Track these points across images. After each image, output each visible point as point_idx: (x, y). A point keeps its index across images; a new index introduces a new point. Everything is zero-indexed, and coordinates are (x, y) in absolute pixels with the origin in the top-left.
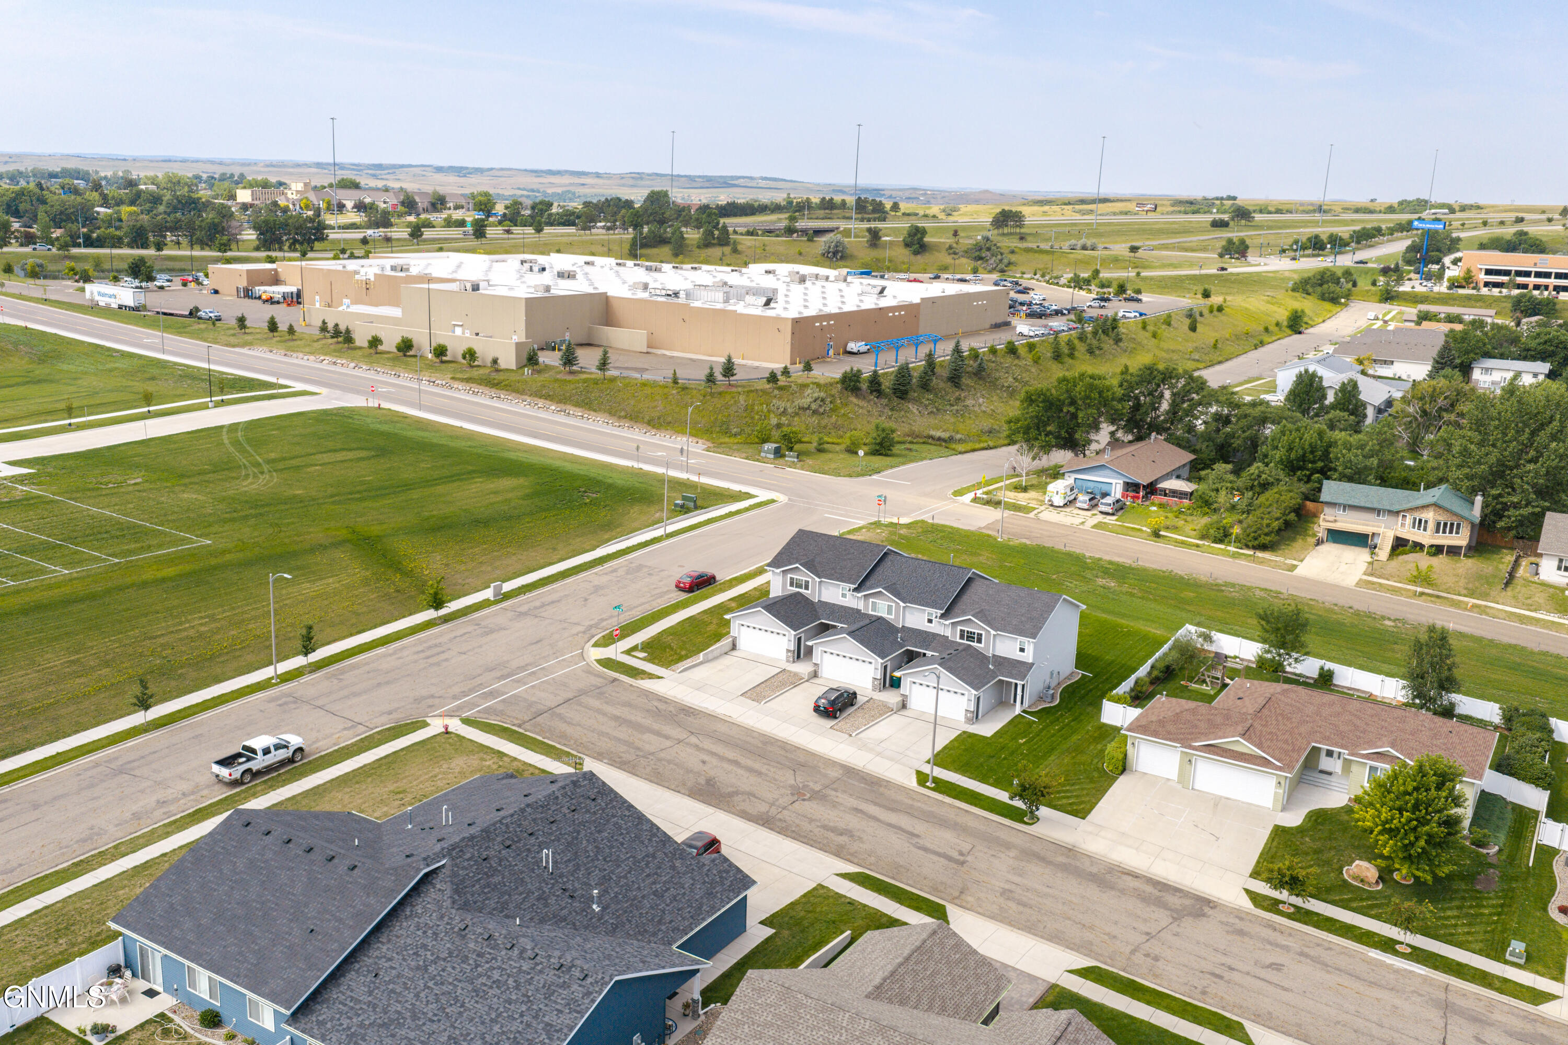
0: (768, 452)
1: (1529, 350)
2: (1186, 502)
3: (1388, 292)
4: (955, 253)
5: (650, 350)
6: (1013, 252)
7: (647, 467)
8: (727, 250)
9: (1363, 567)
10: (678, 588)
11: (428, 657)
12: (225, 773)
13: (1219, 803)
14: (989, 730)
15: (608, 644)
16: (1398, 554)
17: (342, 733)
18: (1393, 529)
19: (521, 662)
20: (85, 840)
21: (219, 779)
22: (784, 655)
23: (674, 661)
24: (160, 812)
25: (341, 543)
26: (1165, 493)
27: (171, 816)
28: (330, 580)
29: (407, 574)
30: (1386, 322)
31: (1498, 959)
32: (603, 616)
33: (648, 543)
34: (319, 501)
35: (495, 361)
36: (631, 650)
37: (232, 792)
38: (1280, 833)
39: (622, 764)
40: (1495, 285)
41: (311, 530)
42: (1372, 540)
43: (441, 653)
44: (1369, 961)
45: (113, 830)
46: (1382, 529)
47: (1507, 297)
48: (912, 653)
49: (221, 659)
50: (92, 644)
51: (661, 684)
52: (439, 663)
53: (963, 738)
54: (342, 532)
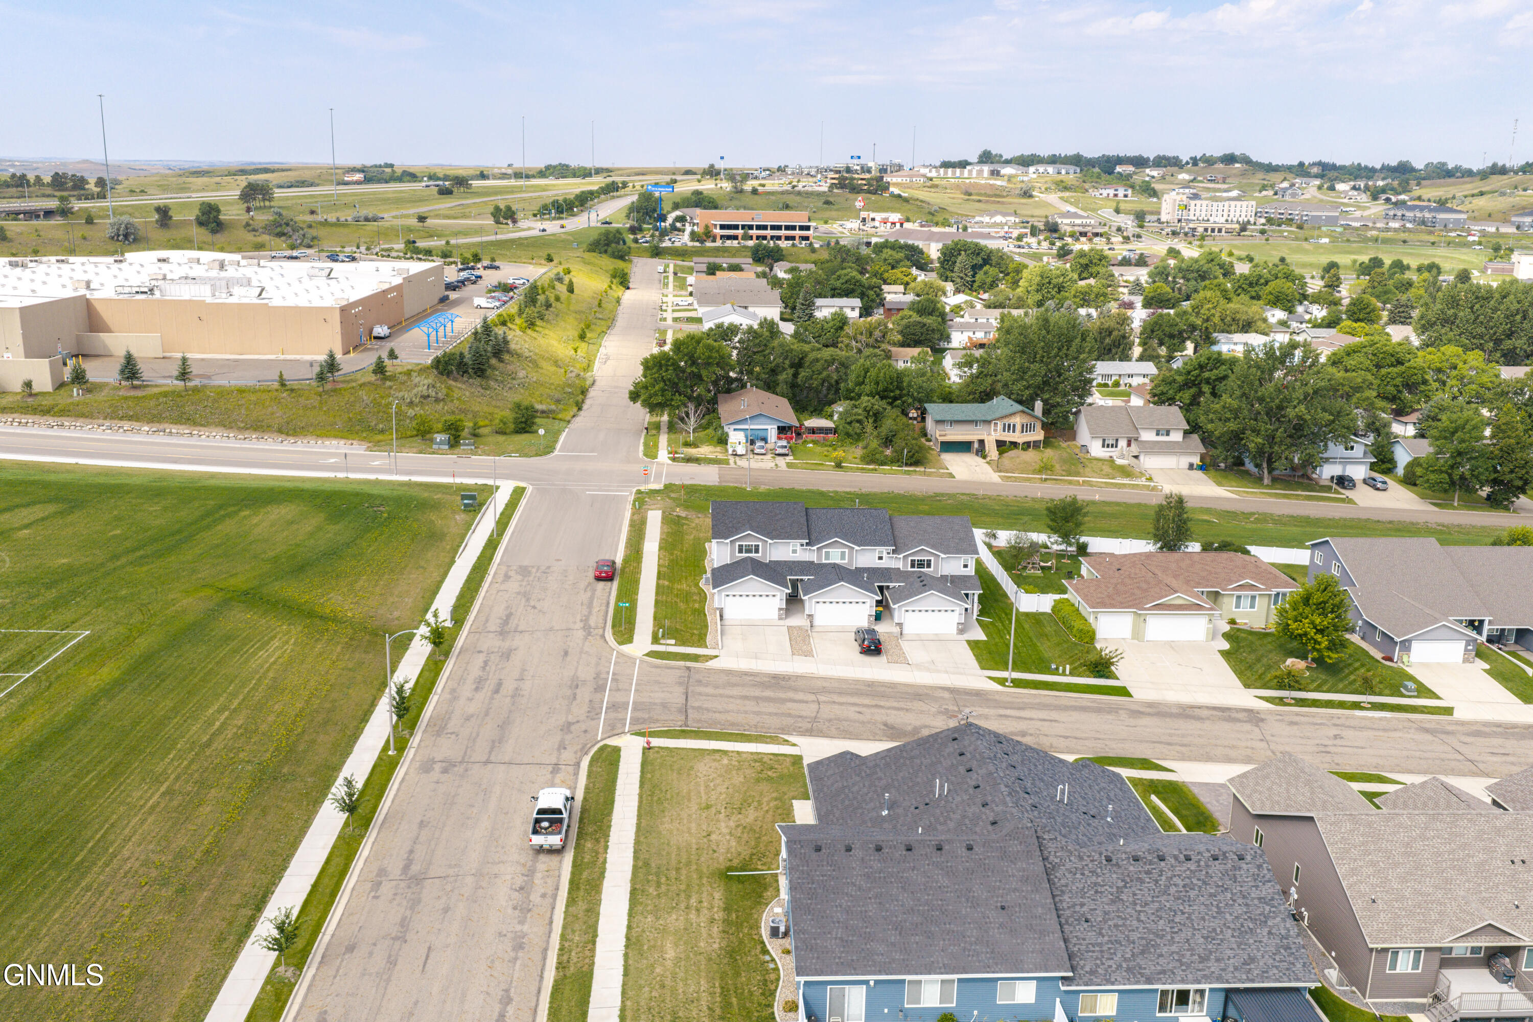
0: (441, 442)
1: (835, 289)
2: (831, 436)
3: (657, 248)
4: (254, 230)
5: (169, 354)
6: (310, 226)
7: (352, 476)
9: (987, 466)
10: (599, 578)
11: (497, 691)
12: (555, 840)
13: (1172, 646)
14: (980, 635)
15: (630, 640)
16: (1001, 453)
17: (559, 777)
18: (991, 435)
19: (586, 673)
20: (519, 947)
21: (540, 850)
22: (775, 614)
23: (701, 641)
24: (535, 898)
25: (226, 603)
26: (813, 431)
27: (555, 897)
28: (276, 643)
29: (335, 620)
30: (675, 274)
31: (1403, 696)
32: (579, 617)
33: (491, 545)
34: (111, 566)
35: (28, 384)
36: (655, 640)
37: (568, 858)
38: (1225, 654)
39: (810, 732)
40: (729, 237)
41: (171, 596)
42: (976, 445)
43: (500, 684)
44: (1364, 718)
45: (525, 928)
46: (984, 437)
47: (745, 247)
48: (881, 588)
49: (301, 747)
50: (159, 769)
51: (725, 662)
52: (516, 693)
53: (974, 645)
54: (209, 592)
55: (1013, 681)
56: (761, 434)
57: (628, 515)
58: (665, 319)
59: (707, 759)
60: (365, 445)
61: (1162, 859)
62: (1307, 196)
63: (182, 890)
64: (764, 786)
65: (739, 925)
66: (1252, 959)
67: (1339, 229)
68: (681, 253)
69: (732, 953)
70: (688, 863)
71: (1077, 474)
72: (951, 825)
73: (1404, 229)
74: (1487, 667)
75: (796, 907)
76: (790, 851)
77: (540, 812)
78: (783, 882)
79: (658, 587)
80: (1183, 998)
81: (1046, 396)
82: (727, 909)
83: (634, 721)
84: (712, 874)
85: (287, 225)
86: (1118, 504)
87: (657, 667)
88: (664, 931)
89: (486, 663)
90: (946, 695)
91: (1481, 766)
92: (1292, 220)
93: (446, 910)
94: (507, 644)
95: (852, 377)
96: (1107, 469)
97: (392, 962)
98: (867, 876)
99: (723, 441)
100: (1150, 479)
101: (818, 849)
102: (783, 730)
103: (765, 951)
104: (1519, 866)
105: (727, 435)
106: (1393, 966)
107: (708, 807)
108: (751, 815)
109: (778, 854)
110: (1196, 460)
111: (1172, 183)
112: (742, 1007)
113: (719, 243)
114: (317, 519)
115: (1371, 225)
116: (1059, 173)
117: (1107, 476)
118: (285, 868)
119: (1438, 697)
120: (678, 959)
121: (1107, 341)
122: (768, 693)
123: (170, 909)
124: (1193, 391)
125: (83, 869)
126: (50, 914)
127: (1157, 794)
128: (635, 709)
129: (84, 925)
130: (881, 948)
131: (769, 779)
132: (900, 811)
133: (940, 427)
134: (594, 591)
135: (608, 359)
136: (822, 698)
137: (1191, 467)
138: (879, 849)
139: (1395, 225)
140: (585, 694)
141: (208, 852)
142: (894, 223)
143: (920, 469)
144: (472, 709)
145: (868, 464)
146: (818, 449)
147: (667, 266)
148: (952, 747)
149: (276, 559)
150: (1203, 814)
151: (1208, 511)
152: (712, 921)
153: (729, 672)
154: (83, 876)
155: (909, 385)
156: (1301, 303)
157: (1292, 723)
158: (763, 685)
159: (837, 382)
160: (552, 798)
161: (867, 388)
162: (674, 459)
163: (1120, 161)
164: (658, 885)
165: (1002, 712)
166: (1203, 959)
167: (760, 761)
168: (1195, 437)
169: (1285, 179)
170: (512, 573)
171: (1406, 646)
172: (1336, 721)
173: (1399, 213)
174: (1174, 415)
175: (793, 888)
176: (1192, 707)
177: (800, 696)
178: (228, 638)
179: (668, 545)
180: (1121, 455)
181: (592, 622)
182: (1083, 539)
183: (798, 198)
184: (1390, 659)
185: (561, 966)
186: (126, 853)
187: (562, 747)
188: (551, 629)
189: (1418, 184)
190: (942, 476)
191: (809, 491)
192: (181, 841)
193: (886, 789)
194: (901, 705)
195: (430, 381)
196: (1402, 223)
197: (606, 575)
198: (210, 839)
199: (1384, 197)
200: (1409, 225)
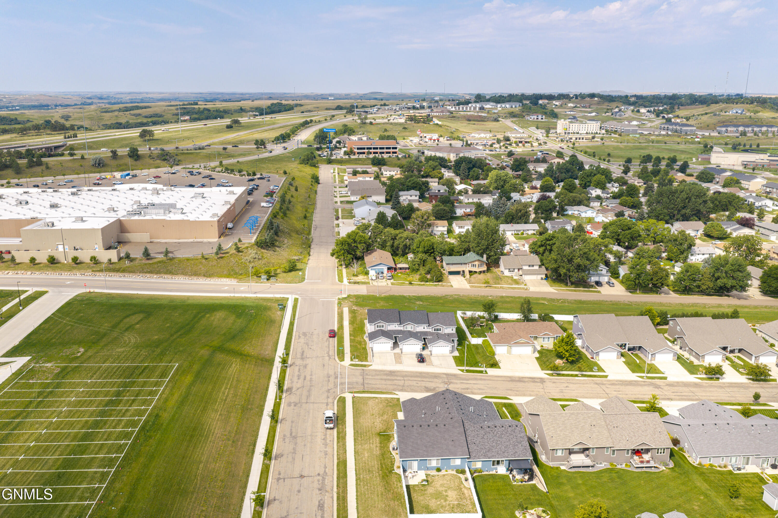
0: (264, 279)
2: (407, 271)
3: (329, 159)
4: (153, 158)
5: (152, 240)
6: (177, 155)
8: (44, 167)
9: (465, 281)
10: (330, 337)
11: (305, 379)
12: (331, 426)
13: (520, 356)
14: (456, 354)
15: (343, 360)
16: (471, 275)
17: (329, 407)
18: (467, 268)
19: (331, 372)
20: (326, 454)
21: (328, 428)
22: (390, 349)
23: (366, 359)
24: (328, 441)
25: (214, 351)
26: (401, 269)
27: (333, 441)
28: (234, 365)
29: (249, 356)
30: (338, 174)
31: (593, 371)
32: (326, 352)
33: (292, 324)
34: (172, 338)
35: (110, 260)
36: (352, 360)
37: (335, 430)
38: (537, 359)
39: (402, 390)
40: (361, 153)
41: (197, 350)
42: (462, 273)
43: (305, 377)
44: (578, 380)
45: (327, 449)
46: (464, 269)
47: (368, 158)
48: (424, 339)
49: (251, 400)
50: (216, 408)
51: (374, 367)
52: (311, 380)
53: (455, 358)
54: (207, 348)
55: (466, 370)
56: (381, 270)
57: (336, 309)
58: (336, 202)
59: (371, 400)
60: (236, 280)
61: (496, 427)
62: (627, 116)
63: (233, 442)
64: (389, 408)
65: (384, 447)
66: (516, 452)
67: (638, 136)
68: (340, 162)
69: (383, 455)
70: (369, 431)
71: (499, 284)
72: (440, 419)
73: (668, 135)
74: (624, 360)
75: (400, 442)
76: (397, 427)
77: (327, 418)
78: (395, 436)
79: (350, 339)
80: (498, 462)
81: (488, 253)
82: (381, 443)
83: (349, 388)
84: (376, 434)
85: (167, 155)
86: (511, 297)
87: (353, 369)
88: (364, 449)
89: (299, 369)
90: (445, 376)
91: (610, 395)
92: (616, 131)
93: (305, 445)
94: (305, 362)
95: (415, 245)
96: (510, 281)
97: (294, 459)
98: (418, 433)
99: (367, 273)
100: (526, 285)
101: (405, 427)
102: (394, 390)
103: (391, 454)
104: (593, 427)
105: (369, 271)
106: (556, 454)
107: (373, 415)
108: (385, 417)
109: (394, 428)
110: (544, 276)
111: (565, 108)
112: (386, 468)
113: (356, 156)
114: (232, 318)
115: (652, 133)
116: (512, 107)
117: (510, 284)
118: (258, 435)
119: (605, 372)
120: (368, 457)
121: (520, 214)
122: (389, 378)
123: (232, 446)
124: (544, 248)
125: (207, 437)
126: (204, 449)
127: (505, 407)
128: (348, 384)
129: (213, 451)
130: (421, 452)
131: (390, 406)
132: (427, 415)
133: (448, 266)
134: (329, 341)
135: (316, 228)
136: (405, 379)
137: (542, 279)
138: (421, 426)
139: (663, 133)
140: (332, 379)
141: (236, 431)
142: (435, 140)
143: (440, 283)
144: (299, 385)
145: (421, 282)
146: (403, 276)
147: (334, 170)
148: (442, 397)
149: (224, 334)
150: (518, 413)
151: (544, 299)
152: (377, 446)
153: (376, 371)
154: (208, 438)
155: (437, 247)
156: (610, 183)
157: (554, 382)
158: (387, 375)
159: (409, 246)
160: (329, 413)
161: (421, 249)
162: (350, 283)
163: (541, 97)
164: (361, 437)
165: (462, 381)
166: (503, 453)
167: (387, 400)
168: (543, 267)
169: (617, 107)
170: (301, 335)
171: (597, 354)
172: (568, 381)
173: (666, 126)
174: (536, 259)
175: (399, 437)
176: (523, 378)
177: (399, 378)
178: (219, 364)
179: (352, 322)
180: (515, 275)
181: (330, 354)
182: (496, 314)
183: (391, 126)
184: (592, 358)
185: (338, 459)
186: (216, 432)
187: (328, 397)
188: (318, 357)
189: (678, 108)
190: (448, 286)
191: (400, 296)
192: (228, 429)
193: (423, 409)
194: (430, 380)
195: (255, 251)
196: (667, 131)
197: (333, 334)
198: (235, 428)
199: (662, 115)
200: (670, 133)
